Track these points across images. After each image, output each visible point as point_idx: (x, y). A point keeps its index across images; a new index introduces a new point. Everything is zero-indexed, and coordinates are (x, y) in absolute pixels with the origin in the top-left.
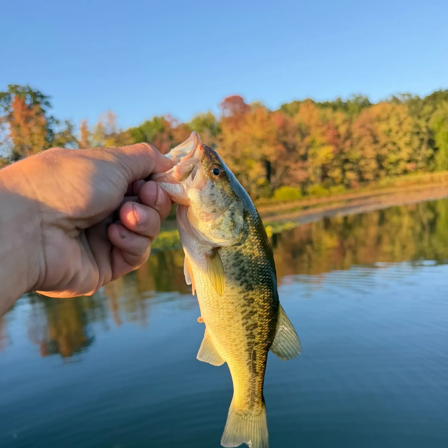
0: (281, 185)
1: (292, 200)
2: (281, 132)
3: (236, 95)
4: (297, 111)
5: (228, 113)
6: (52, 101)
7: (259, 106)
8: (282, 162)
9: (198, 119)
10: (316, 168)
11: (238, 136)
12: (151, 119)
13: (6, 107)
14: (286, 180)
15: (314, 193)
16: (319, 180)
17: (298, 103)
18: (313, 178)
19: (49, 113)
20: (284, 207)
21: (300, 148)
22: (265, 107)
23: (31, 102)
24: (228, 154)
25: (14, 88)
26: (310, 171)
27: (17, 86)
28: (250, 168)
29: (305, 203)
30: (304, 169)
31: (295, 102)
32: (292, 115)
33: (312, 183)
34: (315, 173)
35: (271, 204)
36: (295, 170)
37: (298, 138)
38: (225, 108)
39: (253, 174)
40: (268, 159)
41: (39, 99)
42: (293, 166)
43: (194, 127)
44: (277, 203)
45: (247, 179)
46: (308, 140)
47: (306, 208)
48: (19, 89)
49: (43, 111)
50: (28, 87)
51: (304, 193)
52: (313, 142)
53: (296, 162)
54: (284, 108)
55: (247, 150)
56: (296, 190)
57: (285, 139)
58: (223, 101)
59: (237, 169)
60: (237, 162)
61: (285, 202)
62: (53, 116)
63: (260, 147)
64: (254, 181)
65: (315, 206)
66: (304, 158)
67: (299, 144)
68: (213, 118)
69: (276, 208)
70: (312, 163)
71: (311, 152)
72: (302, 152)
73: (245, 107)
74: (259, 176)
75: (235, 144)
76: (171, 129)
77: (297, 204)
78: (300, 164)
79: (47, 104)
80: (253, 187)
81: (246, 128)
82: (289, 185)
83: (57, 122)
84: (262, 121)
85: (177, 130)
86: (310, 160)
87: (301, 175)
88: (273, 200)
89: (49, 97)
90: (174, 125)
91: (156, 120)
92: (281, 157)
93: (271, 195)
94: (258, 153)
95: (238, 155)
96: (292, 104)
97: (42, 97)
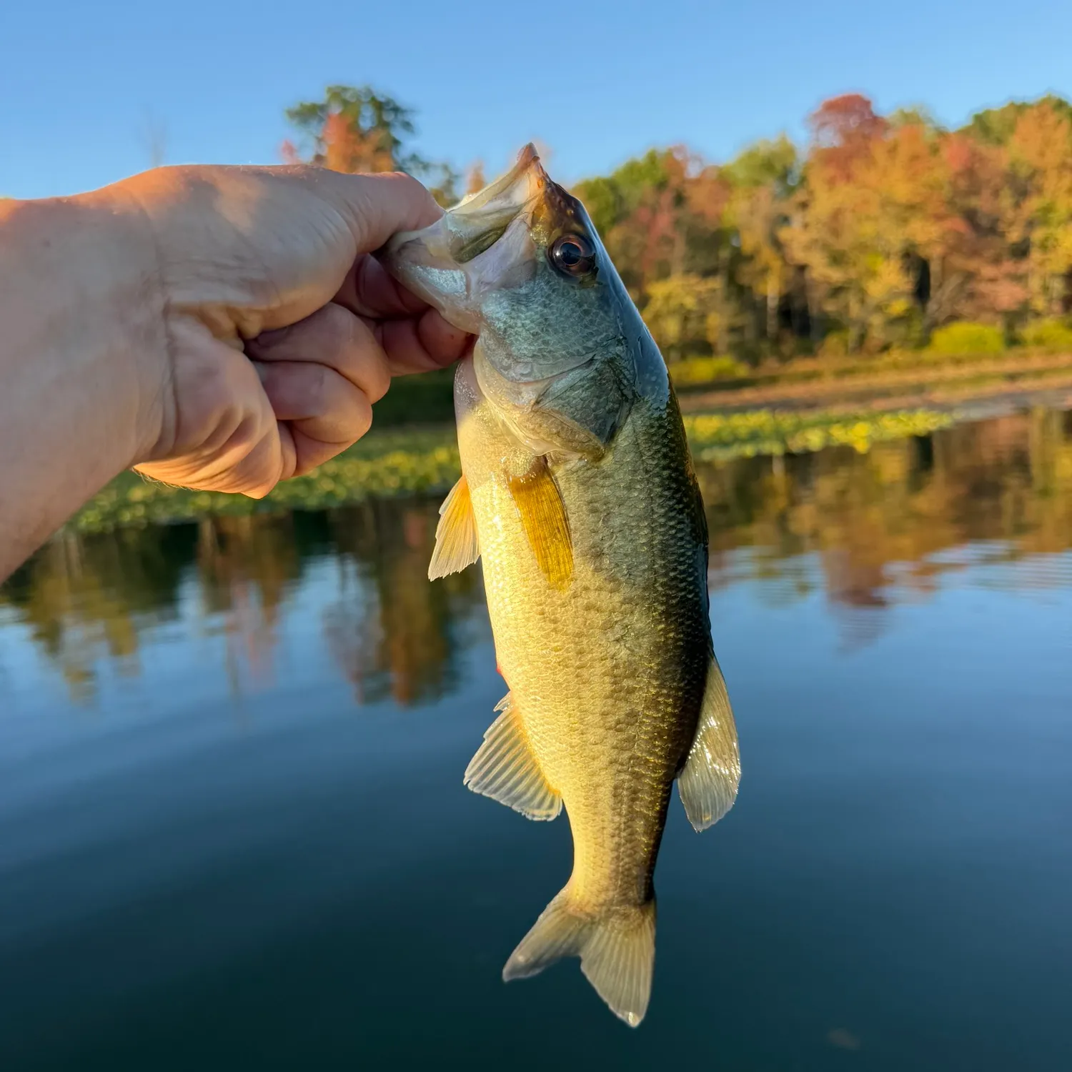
0: (954, 318)
1: (976, 358)
2: (963, 184)
3: (853, 93)
4: (1012, 128)
5: (830, 139)
6: (416, 120)
7: (912, 120)
8: (958, 261)
9: (751, 155)
10: (1053, 275)
11: (844, 195)
12: (641, 157)
13: (320, 136)
14: (965, 307)
15: (1039, 341)
16: (1057, 307)
17: (1020, 109)
18: (1040, 304)
19: (410, 145)
20: (950, 372)
21: (1011, 224)
22: (930, 120)
23: (373, 123)
24: (815, 241)
25: (337, 94)
26: (1035, 283)
27: (345, 90)
28: (872, 274)
29: (1011, 366)
30: (1020, 279)
31: (1012, 105)
32: (1000, 141)
33: (1038, 315)
34: (1046, 289)
35: (919, 365)
36: (993, 280)
37: (1006, 201)
38: (823, 125)
39: (876, 290)
40: (923, 253)
41: (388, 117)
42: (988, 271)
43: (741, 174)
44: (936, 364)
45: (862, 301)
46: (1033, 204)
47: (1012, 377)
48: (348, 96)
49: (396, 142)
50: (369, 91)
51: (1013, 341)
52: (1048, 209)
53: (997, 261)
54: (982, 124)
55: (868, 229)
56: (992, 332)
57: (974, 202)
58: (819, 109)
59: (836, 275)
60: (837, 259)
61: (958, 362)
62: (417, 154)
63: (905, 221)
64: (879, 308)
65: (1039, 374)
66: (1021, 251)
67: (1010, 214)
68: (790, 151)
69: (930, 375)
70: (1042, 264)
71: (1038, 235)
72: (1014, 236)
73: (876, 123)
74: (896, 295)
75: (836, 215)
76: (684, 181)
77: (989, 367)
78: (1008, 266)
79: (407, 126)
80: (876, 320)
81: (871, 177)
82: (974, 318)
83: (426, 167)
84: (915, 158)
85: (698, 182)
86: (1036, 255)
87: (1006, 295)
88: (927, 354)
89: (412, 111)
90: (693, 171)
91: (652, 158)
92: (956, 247)
93: (924, 342)
94: (896, 238)
95: (845, 242)
96: (1003, 111)
97: (396, 110)
